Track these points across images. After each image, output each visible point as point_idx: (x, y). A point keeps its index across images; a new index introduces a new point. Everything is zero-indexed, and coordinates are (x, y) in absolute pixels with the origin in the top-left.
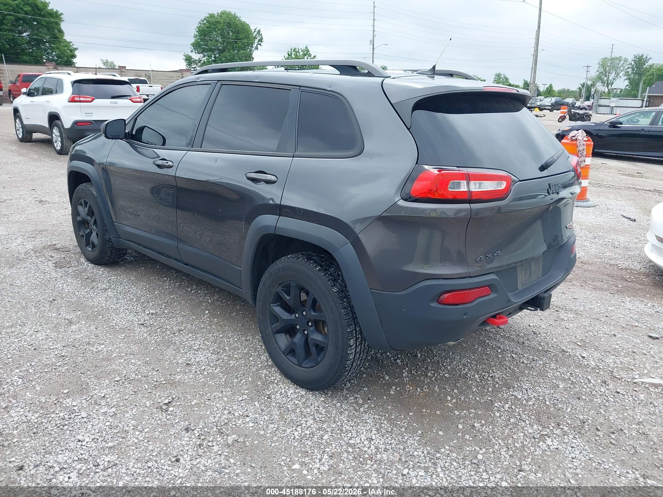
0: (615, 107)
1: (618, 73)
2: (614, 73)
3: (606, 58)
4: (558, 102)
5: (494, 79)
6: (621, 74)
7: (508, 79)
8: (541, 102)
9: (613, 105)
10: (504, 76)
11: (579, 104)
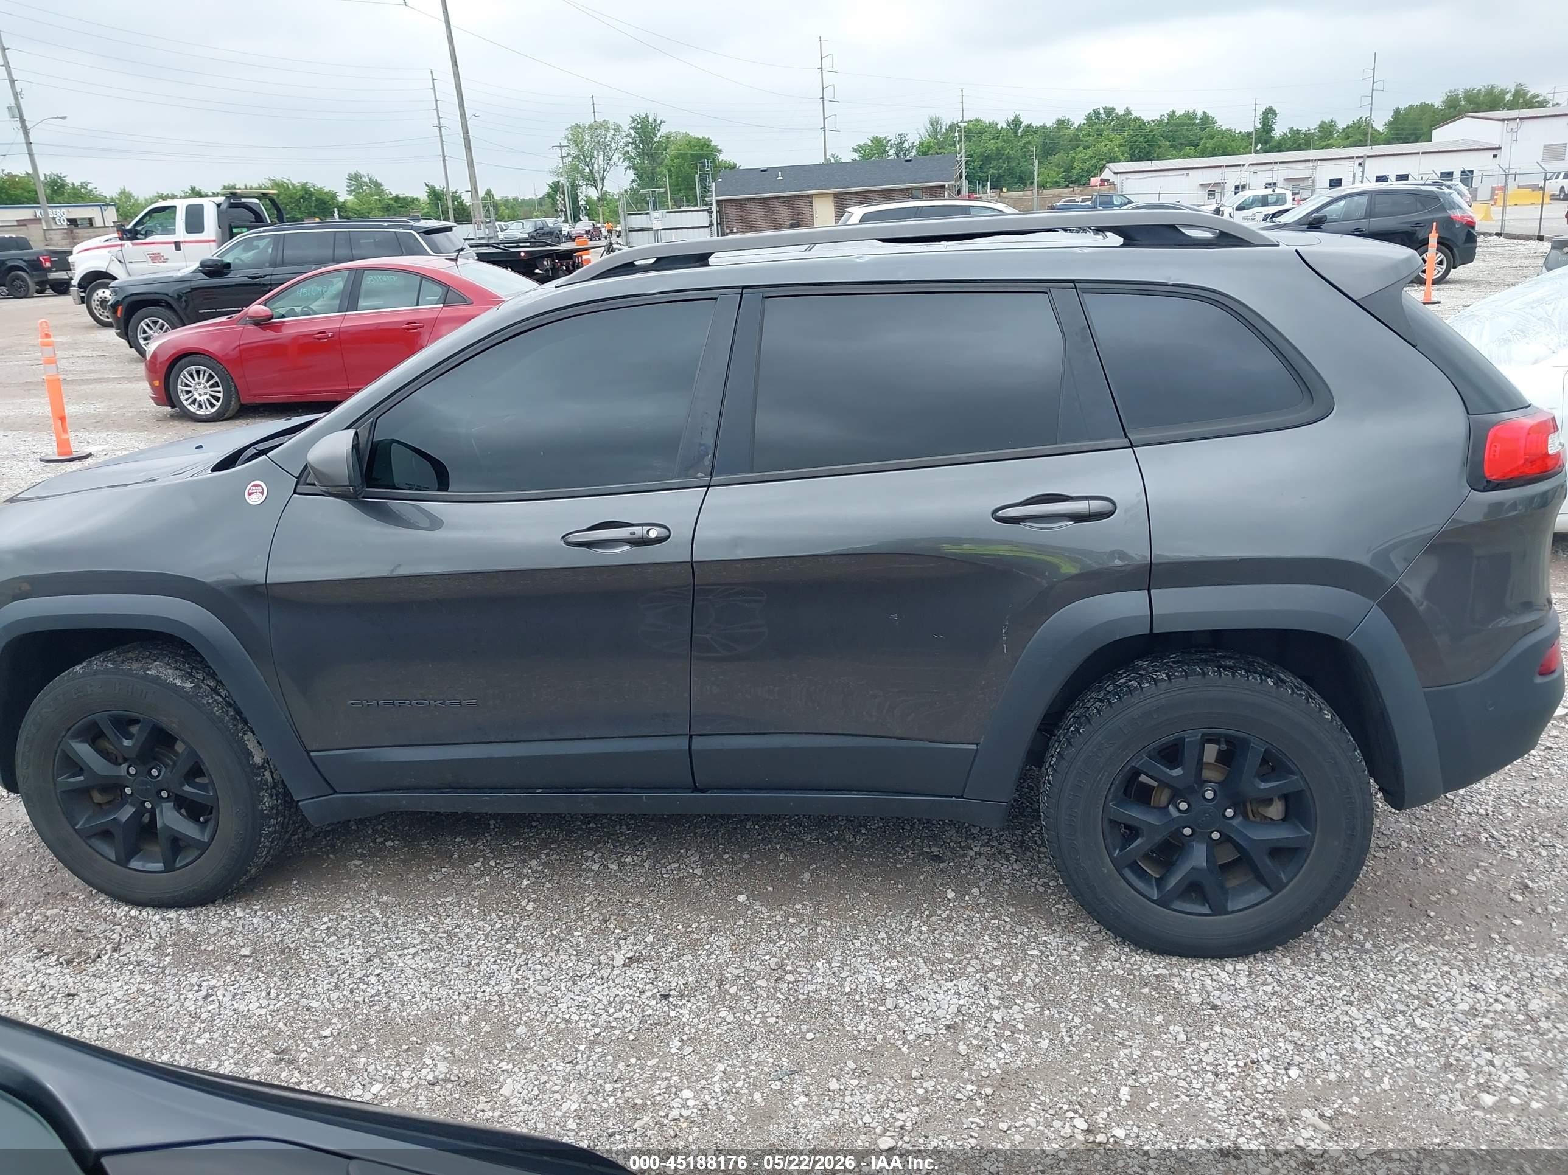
0: (663, 229)
1: (608, 156)
2: (601, 157)
3: (578, 126)
4: (542, 228)
5: (348, 187)
6: (615, 158)
7: (381, 185)
8: (504, 233)
9: (657, 226)
10: (370, 179)
11: (568, 230)
